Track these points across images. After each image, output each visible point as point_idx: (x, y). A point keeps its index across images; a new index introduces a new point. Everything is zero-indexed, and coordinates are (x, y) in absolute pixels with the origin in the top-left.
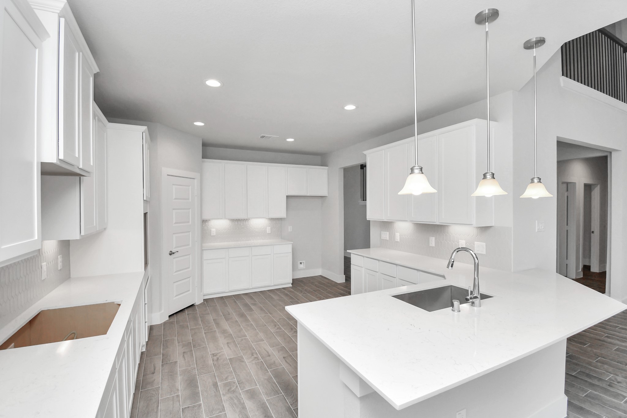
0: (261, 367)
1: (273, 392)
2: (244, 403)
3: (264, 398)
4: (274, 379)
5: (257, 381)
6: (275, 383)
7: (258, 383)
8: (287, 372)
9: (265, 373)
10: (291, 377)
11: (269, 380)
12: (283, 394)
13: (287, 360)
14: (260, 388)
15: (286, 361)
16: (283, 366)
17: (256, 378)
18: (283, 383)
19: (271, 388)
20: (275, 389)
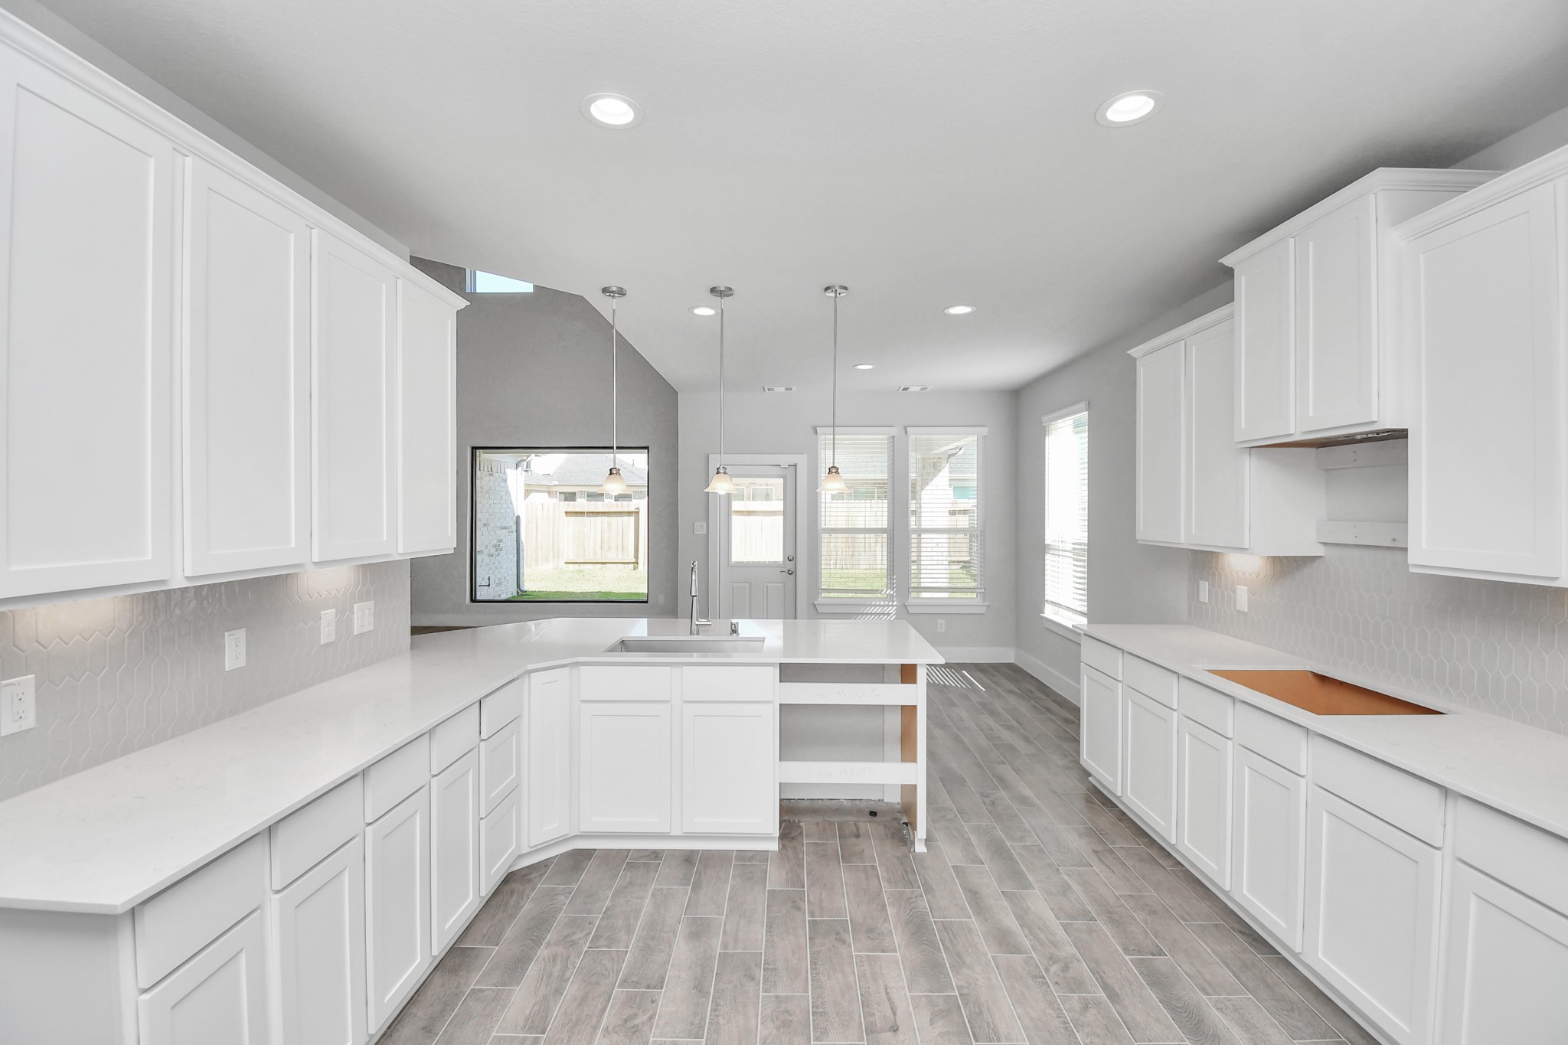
0: (980, 1013)
1: (953, 930)
2: (1021, 927)
3: (974, 923)
4: (946, 961)
5: (993, 968)
6: (946, 948)
7: (990, 961)
8: (904, 969)
9: (968, 988)
10: (898, 954)
11: (959, 963)
12: (932, 920)
13: (889, 1012)
14: (987, 950)
15: (894, 1013)
16: (908, 994)
17: (996, 977)
18: (925, 944)
19: (956, 939)
20: (948, 934)
